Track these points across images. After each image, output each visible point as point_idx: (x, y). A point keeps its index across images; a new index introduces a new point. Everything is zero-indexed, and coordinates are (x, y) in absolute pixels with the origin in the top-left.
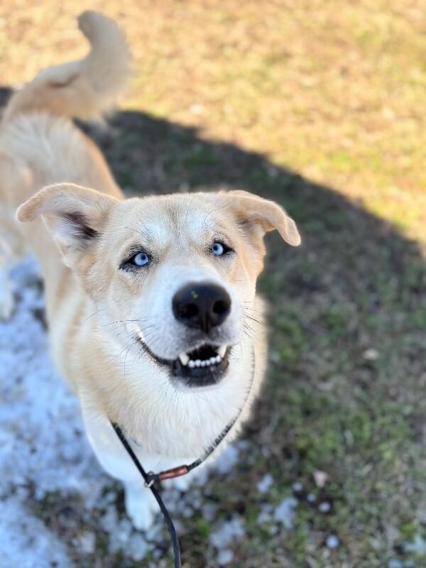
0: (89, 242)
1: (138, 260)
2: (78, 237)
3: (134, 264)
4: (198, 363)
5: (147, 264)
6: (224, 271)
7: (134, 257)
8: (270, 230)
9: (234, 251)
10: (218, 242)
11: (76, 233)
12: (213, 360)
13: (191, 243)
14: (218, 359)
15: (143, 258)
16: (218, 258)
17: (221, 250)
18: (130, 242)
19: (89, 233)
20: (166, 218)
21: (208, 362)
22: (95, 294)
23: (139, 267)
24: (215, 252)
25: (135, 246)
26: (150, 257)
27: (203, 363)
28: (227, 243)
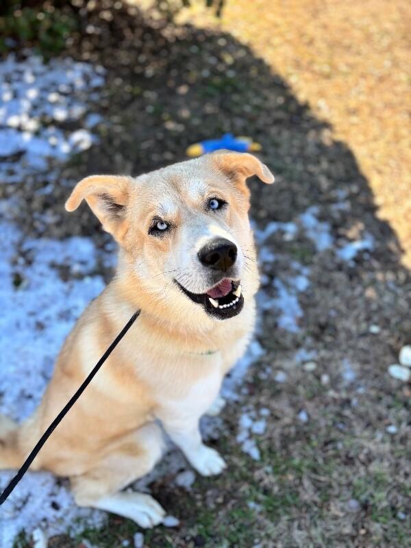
0: (119, 214)
1: (160, 227)
2: (110, 210)
3: (158, 229)
4: (225, 306)
5: (167, 229)
7: (156, 225)
8: (250, 176)
9: (226, 203)
10: (213, 199)
12: (234, 302)
14: (237, 300)
15: (162, 224)
16: (216, 211)
18: (151, 214)
21: (231, 304)
22: (134, 252)
23: (162, 231)
24: (212, 207)
25: (155, 218)
26: (167, 224)
27: (228, 305)
28: (220, 198)
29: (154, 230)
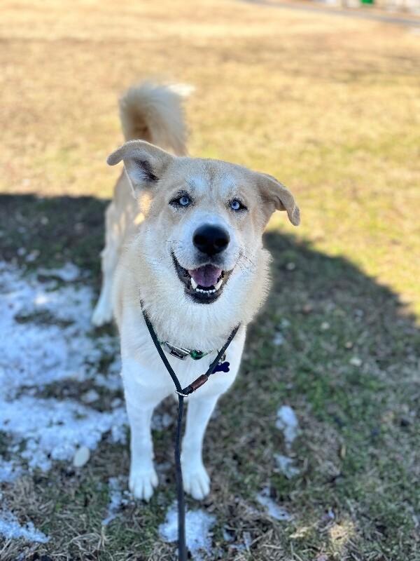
0: (151, 183)
1: (182, 201)
3: (179, 203)
4: (202, 291)
7: (180, 198)
9: (247, 209)
10: (238, 201)
11: (144, 176)
12: (211, 291)
13: (218, 197)
14: (214, 291)
15: (186, 200)
16: (234, 212)
17: (238, 206)
18: (180, 188)
19: (152, 178)
21: (207, 292)
23: (181, 206)
24: (233, 207)
25: (182, 191)
26: (190, 201)
27: (205, 292)
28: (244, 203)
29: (175, 202)
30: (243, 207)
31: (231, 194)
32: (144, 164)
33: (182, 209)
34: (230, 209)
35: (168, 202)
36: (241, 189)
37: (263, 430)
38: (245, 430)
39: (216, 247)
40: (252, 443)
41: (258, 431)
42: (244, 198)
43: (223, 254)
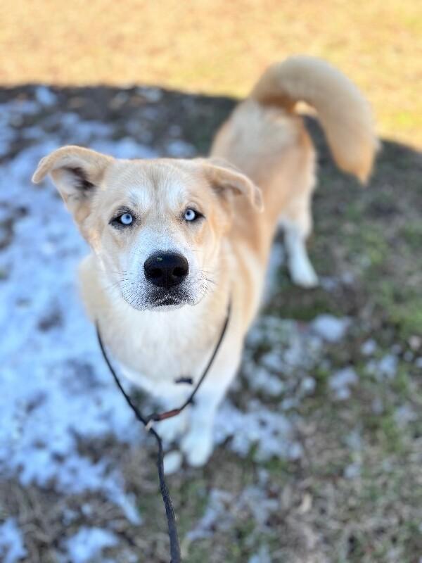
1: (124, 219)
2: (78, 188)
3: (121, 222)
5: (131, 225)
6: (193, 235)
7: (121, 216)
9: (203, 217)
11: (77, 184)
13: (167, 211)
15: (128, 217)
16: (189, 224)
17: (192, 215)
20: (149, 184)
23: (125, 225)
24: (187, 218)
25: (123, 207)
26: (134, 218)
28: (198, 209)
29: (116, 221)
30: (198, 216)
31: (181, 204)
32: (76, 171)
33: (127, 230)
34: (184, 222)
35: (107, 222)
36: (193, 194)
37: (401, 522)
38: (380, 511)
39: (175, 277)
40: (380, 531)
41: (394, 521)
42: (196, 203)
43: (184, 286)
